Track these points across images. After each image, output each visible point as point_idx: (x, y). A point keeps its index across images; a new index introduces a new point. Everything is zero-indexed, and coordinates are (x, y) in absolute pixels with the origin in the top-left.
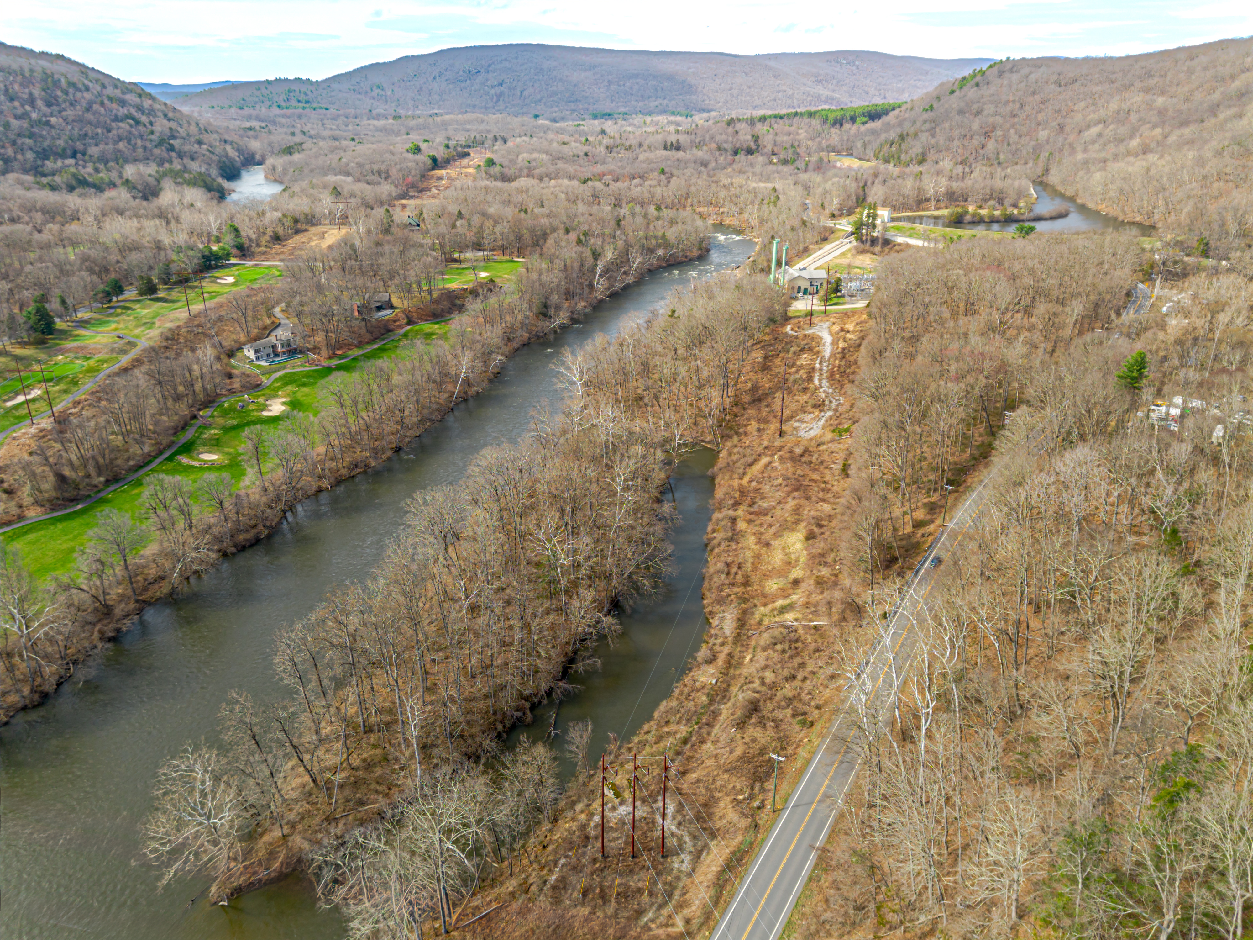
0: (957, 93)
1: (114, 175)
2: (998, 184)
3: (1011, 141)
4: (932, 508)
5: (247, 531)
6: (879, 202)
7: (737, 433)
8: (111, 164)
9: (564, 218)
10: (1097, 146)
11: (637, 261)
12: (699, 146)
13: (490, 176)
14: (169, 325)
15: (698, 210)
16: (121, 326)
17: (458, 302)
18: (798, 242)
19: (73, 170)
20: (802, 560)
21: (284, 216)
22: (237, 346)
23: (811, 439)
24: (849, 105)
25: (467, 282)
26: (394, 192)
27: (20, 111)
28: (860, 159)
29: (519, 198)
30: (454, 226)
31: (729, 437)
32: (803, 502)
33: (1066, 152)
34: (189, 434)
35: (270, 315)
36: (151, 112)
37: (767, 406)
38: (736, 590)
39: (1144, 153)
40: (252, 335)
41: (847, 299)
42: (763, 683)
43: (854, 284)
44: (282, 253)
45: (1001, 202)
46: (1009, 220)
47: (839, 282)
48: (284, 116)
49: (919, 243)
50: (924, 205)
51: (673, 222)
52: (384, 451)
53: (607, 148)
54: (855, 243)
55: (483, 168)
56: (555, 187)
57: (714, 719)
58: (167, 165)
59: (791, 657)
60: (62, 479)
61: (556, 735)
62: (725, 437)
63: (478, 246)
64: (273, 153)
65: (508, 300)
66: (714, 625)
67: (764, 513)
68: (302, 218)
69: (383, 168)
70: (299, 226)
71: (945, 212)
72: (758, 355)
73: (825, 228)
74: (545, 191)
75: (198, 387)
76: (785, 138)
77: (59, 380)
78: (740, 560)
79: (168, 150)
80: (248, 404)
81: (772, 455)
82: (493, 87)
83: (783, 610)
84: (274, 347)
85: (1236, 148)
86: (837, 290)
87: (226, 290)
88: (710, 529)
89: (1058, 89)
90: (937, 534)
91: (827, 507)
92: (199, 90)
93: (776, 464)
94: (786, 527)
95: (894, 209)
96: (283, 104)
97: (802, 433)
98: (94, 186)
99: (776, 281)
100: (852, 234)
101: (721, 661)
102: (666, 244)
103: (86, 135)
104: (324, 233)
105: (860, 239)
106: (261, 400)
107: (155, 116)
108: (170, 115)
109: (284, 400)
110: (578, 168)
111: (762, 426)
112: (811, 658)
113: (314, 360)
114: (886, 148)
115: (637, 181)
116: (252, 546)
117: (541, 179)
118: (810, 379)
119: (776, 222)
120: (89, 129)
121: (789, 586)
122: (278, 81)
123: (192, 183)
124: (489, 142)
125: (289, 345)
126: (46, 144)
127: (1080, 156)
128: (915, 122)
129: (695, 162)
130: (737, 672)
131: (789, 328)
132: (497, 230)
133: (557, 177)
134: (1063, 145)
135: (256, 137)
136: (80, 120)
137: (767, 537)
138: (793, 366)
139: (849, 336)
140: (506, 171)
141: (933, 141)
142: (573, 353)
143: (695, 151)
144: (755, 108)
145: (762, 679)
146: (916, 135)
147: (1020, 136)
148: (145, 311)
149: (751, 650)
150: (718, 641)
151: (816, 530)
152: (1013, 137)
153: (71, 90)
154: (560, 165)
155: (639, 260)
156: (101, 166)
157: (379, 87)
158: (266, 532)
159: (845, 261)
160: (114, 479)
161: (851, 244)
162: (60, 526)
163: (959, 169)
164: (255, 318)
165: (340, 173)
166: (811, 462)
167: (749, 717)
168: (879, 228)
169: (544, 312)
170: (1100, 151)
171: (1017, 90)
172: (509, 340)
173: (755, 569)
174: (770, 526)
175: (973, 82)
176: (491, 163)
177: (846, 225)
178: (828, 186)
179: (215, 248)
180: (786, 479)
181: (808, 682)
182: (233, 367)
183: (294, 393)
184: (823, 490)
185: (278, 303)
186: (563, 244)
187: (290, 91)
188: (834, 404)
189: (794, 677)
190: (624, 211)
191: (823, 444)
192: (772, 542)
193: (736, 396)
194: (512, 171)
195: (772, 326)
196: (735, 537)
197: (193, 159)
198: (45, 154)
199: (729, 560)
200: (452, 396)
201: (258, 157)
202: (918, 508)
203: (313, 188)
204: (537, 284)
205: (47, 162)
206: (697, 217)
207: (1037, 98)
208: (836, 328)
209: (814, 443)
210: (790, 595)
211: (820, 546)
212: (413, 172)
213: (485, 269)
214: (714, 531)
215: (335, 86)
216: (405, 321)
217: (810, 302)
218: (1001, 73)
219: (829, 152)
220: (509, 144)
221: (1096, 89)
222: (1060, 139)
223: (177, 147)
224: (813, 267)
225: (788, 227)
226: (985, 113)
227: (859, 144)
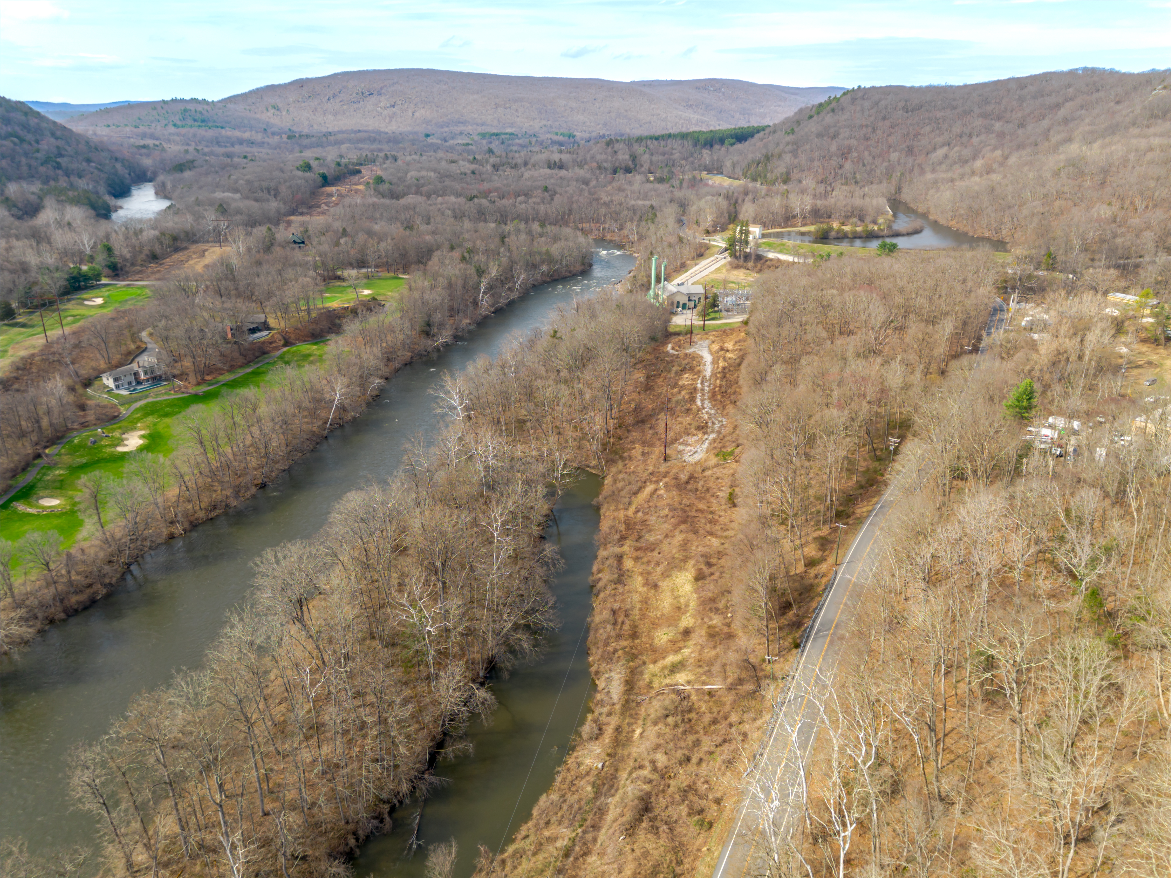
0: (815, 118)
2: (858, 202)
3: (866, 162)
4: (824, 543)
5: (81, 591)
6: (751, 220)
7: (621, 458)
9: (450, 235)
10: (944, 166)
11: (522, 277)
12: (580, 165)
13: (378, 193)
14: (23, 353)
15: (580, 226)
17: (337, 321)
18: (676, 258)
20: (693, 604)
21: (163, 234)
22: (95, 374)
23: (696, 464)
24: (718, 128)
25: (348, 301)
26: (283, 208)
28: (730, 177)
29: (407, 215)
30: (337, 244)
31: (614, 462)
32: (691, 536)
33: (916, 171)
34: (29, 477)
35: (136, 339)
36: (38, 131)
37: (650, 428)
38: (624, 643)
39: (988, 173)
40: (114, 362)
41: (724, 313)
42: (655, 770)
43: (730, 299)
44: (159, 271)
45: (862, 219)
46: (870, 236)
47: (715, 297)
48: (178, 135)
49: (790, 258)
50: (792, 222)
51: (556, 239)
52: (248, 489)
53: (494, 166)
54: (729, 259)
55: (372, 186)
56: (441, 204)
57: (600, 818)
58: (52, 183)
59: (685, 732)
61: (419, 846)
62: (611, 462)
63: (361, 264)
64: (164, 170)
65: (389, 319)
66: (600, 688)
67: (651, 548)
68: (182, 235)
69: (272, 185)
70: (179, 244)
71: (812, 228)
72: (640, 376)
73: (701, 244)
74: (432, 208)
75: (45, 422)
76: (661, 158)
78: (628, 607)
79: (55, 168)
80: (102, 438)
81: (657, 482)
82: (385, 108)
83: (674, 669)
84: (136, 374)
85: (1071, 169)
86: (714, 305)
87: (93, 312)
88: (595, 568)
89: (906, 115)
90: (831, 575)
91: (715, 542)
92: (96, 110)
93: (662, 492)
94: (674, 565)
95: (765, 225)
96: (179, 123)
97: (686, 457)
99: (656, 296)
100: (726, 250)
101: (607, 737)
102: (549, 259)
104: (204, 251)
105: (733, 255)
106: (117, 434)
107: (42, 134)
108: (59, 133)
109: (142, 432)
110: (465, 186)
111: (646, 450)
112: (706, 733)
113: (180, 387)
114: (753, 167)
115: (521, 198)
116: (86, 608)
117: (428, 197)
118: (692, 400)
119: (654, 238)
121: (679, 637)
122: (174, 101)
123: (76, 201)
124: (380, 160)
125: (152, 372)
127: (929, 176)
128: (778, 144)
129: (577, 180)
130: (626, 753)
131: (670, 346)
132: (383, 245)
133: (444, 194)
134: (913, 166)
135: (148, 155)
137: (655, 577)
138: (675, 385)
139: (729, 355)
140: (394, 188)
141: (796, 161)
142: (452, 376)
143: (577, 169)
144: (633, 129)
145: (653, 762)
146: (780, 156)
147: (874, 158)
149: (640, 722)
150: (605, 710)
151: (706, 570)
152: (868, 159)
154: (448, 182)
155: (523, 276)
157: (274, 107)
158: (104, 591)
159: (721, 276)
161: (724, 260)
163: (821, 188)
164: (118, 343)
165: (228, 190)
166: (697, 490)
167: (640, 820)
168: (752, 244)
169: (428, 329)
170: (947, 171)
171: (869, 116)
172: (389, 360)
173: (643, 617)
174: (658, 564)
175: (829, 108)
176: (380, 180)
177: (719, 241)
178: (702, 203)
179: (85, 268)
180: (673, 509)
181: (704, 765)
182: (89, 398)
183: (155, 424)
184: (710, 522)
185: (144, 327)
186: (447, 262)
187: (185, 111)
188: (717, 425)
189: (689, 759)
190: (509, 228)
191: (708, 469)
192: (660, 583)
193: (620, 417)
194: (401, 188)
195: (653, 344)
196: (621, 578)
197: (80, 177)
199: (616, 606)
200: (325, 423)
201: (149, 174)
202: (808, 543)
203: (199, 205)
204: (419, 303)
206: (579, 233)
207: (887, 123)
208: (716, 347)
209: (698, 469)
210: (680, 649)
211: (710, 588)
212: (303, 189)
213: (367, 286)
214: (600, 571)
215: (230, 106)
216: (282, 342)
217: (689, 316)
218: (854, 100)
219: (701, 171)
220: (399, 162)
221: (939, 114)
222: (910, 160)
223: (64, 165)
224: (691, 282)
225: (665, 244)
226: (841, 136)
227: (728, 164)
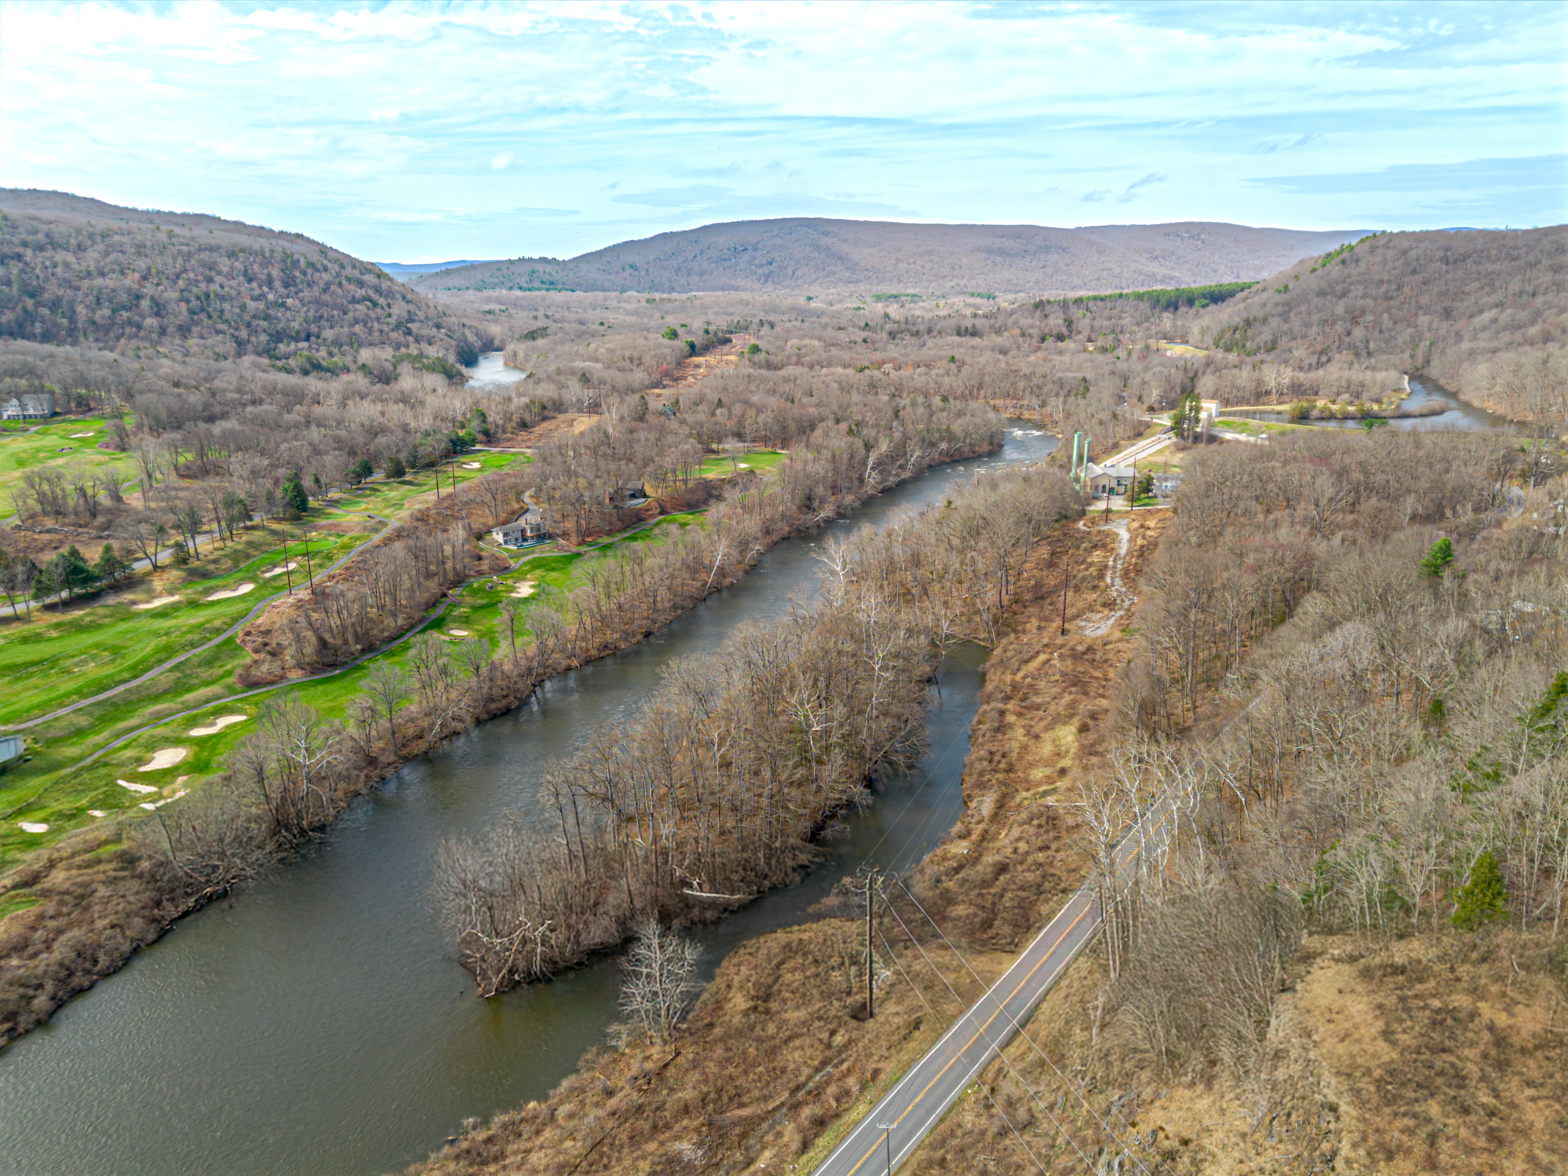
0: (1319, 272)
1: (348, 359)
2: (1361, 376)
3: (1384, 327)
5: (499, 700)
6: (1209, 394)
7: (1015, 631)
8: (345, 348)
9: (835, 409)
10: (1488, 334)
11: (916, 454)
12: (998, 331)
13: (754, 364)
14: (418, 506)
15: (992, 402)
16: (371, 506)
17: (716, 490)
18: (1106, 437)
19: (306, 353)
20: (1073, 751)
21: (532, 402)
22: (485, 529)
23: (1097, 638)
24: (1188, 285)
25: (725, 473)
26: (648, 380)
27: (257, 292)
28: (1195, 347)
29: (787, 388)
30: (713, 414)
31: (1006, 634)
32: (1080, 697)
33: (1451, 339)
34: (439, 611)
35: (519, 500)
36: (389, 294)
37: (1049, 604)
38: (998, 775)
39: (1544, 342)
40: (501, 519)
41: (1160, 499)
42: (1015, 851)
43: (1169, 484)
44: (529, 439)
45: (1358, 396)
46: (1367, 417)
47: (1150, 481)
48: (527, 298)
50: (1264, 399)
51: (960, 414)
52: (634, 634)
53: (890, 333)
54: (1174, 439)
55: (746, 355)
56: (827, 375)
58: (403, 350)
59: (1047, 831)
60: (323, 643)
62: (1000, 634)
63: (739, 436)
64: (513, 338)
65: (769, 491)
66: (971, 806)
67: (1037, 707)
68: (549, 405)
69: (636, 354)
70: (546, 413)
71: (1288, 407)
72: (1044, 552)
73: (1140, 422)
74: (815, 380)
75: (449, 565)
76: (1105, 323)
77: (316, 553)
78: (1005, 750)
79: (405, 334)
80: (497, 585)
81: (1052, 653)
82: (761, 266)
83: (1045, 794)
84: (523, 531)
86: (1147, 490)
87: (473, 474)
88: (975, 720)
89: (1444, 267)
91: (1105, 702)
92: (434, 271)
93: (1055, 661)
94: (1058, 720)
95: (1226, 402)
96: (526, 286)
97: (1087, 632)
98: (328, 370)
99: (1077, 478)
100: (1172, 429)
101: (974, 837)
102: (951, 437)
103: (321, 317)
104: (573, 420)
105: (1180, 434)
106: (510, 582)
107: (394, 298)
108: (409, 297)
109: (532, 583)
110: (854, 355)
111: (1043, 624)
112: (1067, 833)
113: (563, 546)
114: (1228, 335)
115: (922, 370)
116: (502, 715)
117: (811, 367)
118: (1101, 576)
119: (1083, 415)
120: (325, 311)
121: (1055, 774)
122: (522, 260)
123: (431, 369)
124: (754, 327)
125: (539, 530)
126: (280, 326)
127: (1465, 345)
128: (1265, 305)
129: (993, 350)
130: (991, 845)
131: (1081, 523)
132: (761, 418)
133: (829, 365)
134: (1448, 333)
135: (496, 321)
136: (317, 302)
137: (1037, 729)
138: (1083, 563)
139: (1149, 533)
140: (772, 358)
141: (1286, 327)
142: (837, 542)
143: (993, 337)
144: (1073, 288)
145: (1015, 847)
146: (1265, 320)
147: (1395, 323)
148: (393, 494)
149: (1007, 827)
150: (974, 820)
151: (1090, 722)
152: (1387, 324)
153: (310, 271)
154: (834, 351)
156: (335, 350)
157: (631, 267)
158: (516, 703)
159: (1160, 459)
160: (370, 649)
161: (1167, 441)
162: (320, 688)
163: (1313, 359)
164: (505, 502)
165: (588, 360)
166: (1094, 660)
168: (1204, 423)
169: (808, 504)
170: (1491, 339)
171: (1393, 269)
172: (768, 531)
173: (1020, 757)
174: (1042, 719)
175: (1338, 259)
176: (756, 349)
177: (1165, 420)
178: (1148, 376)
179: (461, 433)
180: (1064, 675)
181: (1062, 852)
182: (482, 550)
183: (543, 577)
184: (1104, 687)
185: (528, 487)
186: (832, 434)
187: (533, 272)
188: (1127, 603)
189: (1048, 847)
190: (905, 401)
191: (1110, 643)
192: (1042, 735)
193: (1016, 594)
194: (780, 358)
195: (1063, 522)
196: (1001, 728)
197: (430, 344)
198: (278, 337)
199: (994, 749)
200: (704, 586)
201: (497, 343)
203: (559, 374)
204: (801, 475)
205: (280, 345)
206: (990, 410)
207: (1418, 278)
208: (1136, 525)
209: (1099, 642)
210: (1054, 781)
211: (1092, 736)
212: (669, 359)
213: (745, 460)
214: (980, 722)
216: (658, 510)
217: (1114, 502)
218: (1373, 250)
219: (1158, 339)
220: (778, 329)
221: (1491, 267)
222: (1445, 325)
223: (414, 330)
224: (1122, 464)
225: (1094, 421)
226: (1351, 295)
227: (1195, 330)
